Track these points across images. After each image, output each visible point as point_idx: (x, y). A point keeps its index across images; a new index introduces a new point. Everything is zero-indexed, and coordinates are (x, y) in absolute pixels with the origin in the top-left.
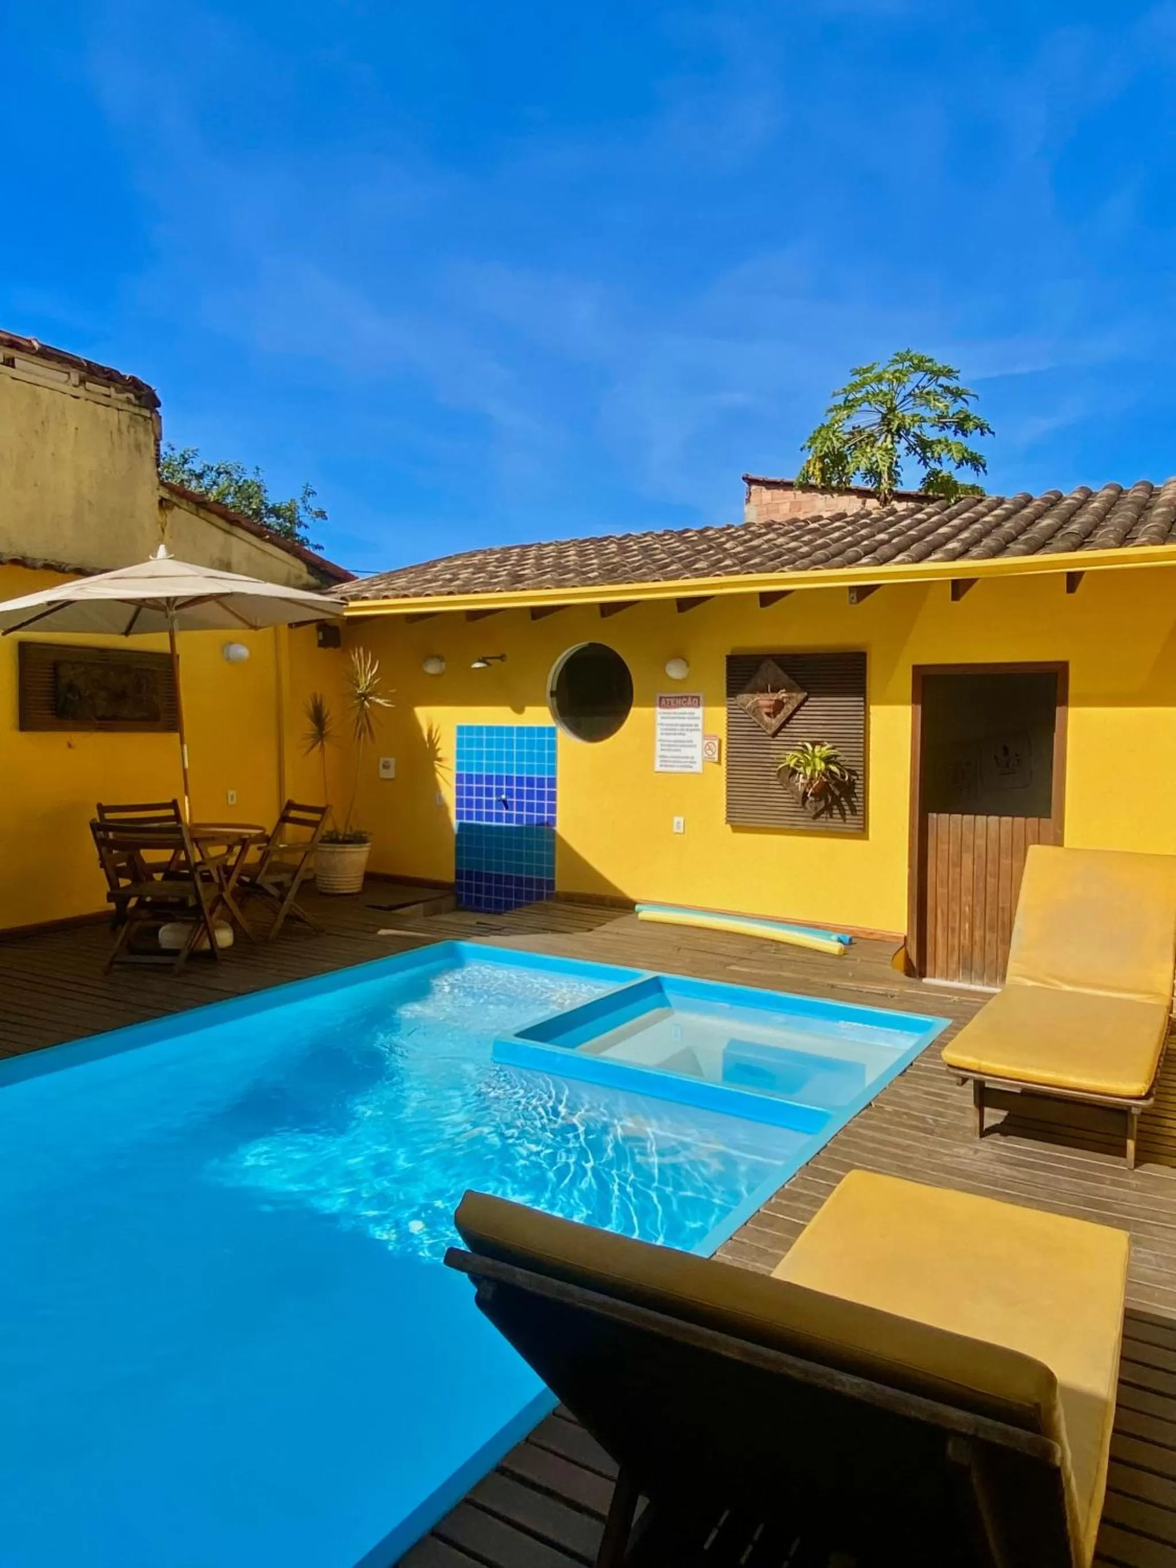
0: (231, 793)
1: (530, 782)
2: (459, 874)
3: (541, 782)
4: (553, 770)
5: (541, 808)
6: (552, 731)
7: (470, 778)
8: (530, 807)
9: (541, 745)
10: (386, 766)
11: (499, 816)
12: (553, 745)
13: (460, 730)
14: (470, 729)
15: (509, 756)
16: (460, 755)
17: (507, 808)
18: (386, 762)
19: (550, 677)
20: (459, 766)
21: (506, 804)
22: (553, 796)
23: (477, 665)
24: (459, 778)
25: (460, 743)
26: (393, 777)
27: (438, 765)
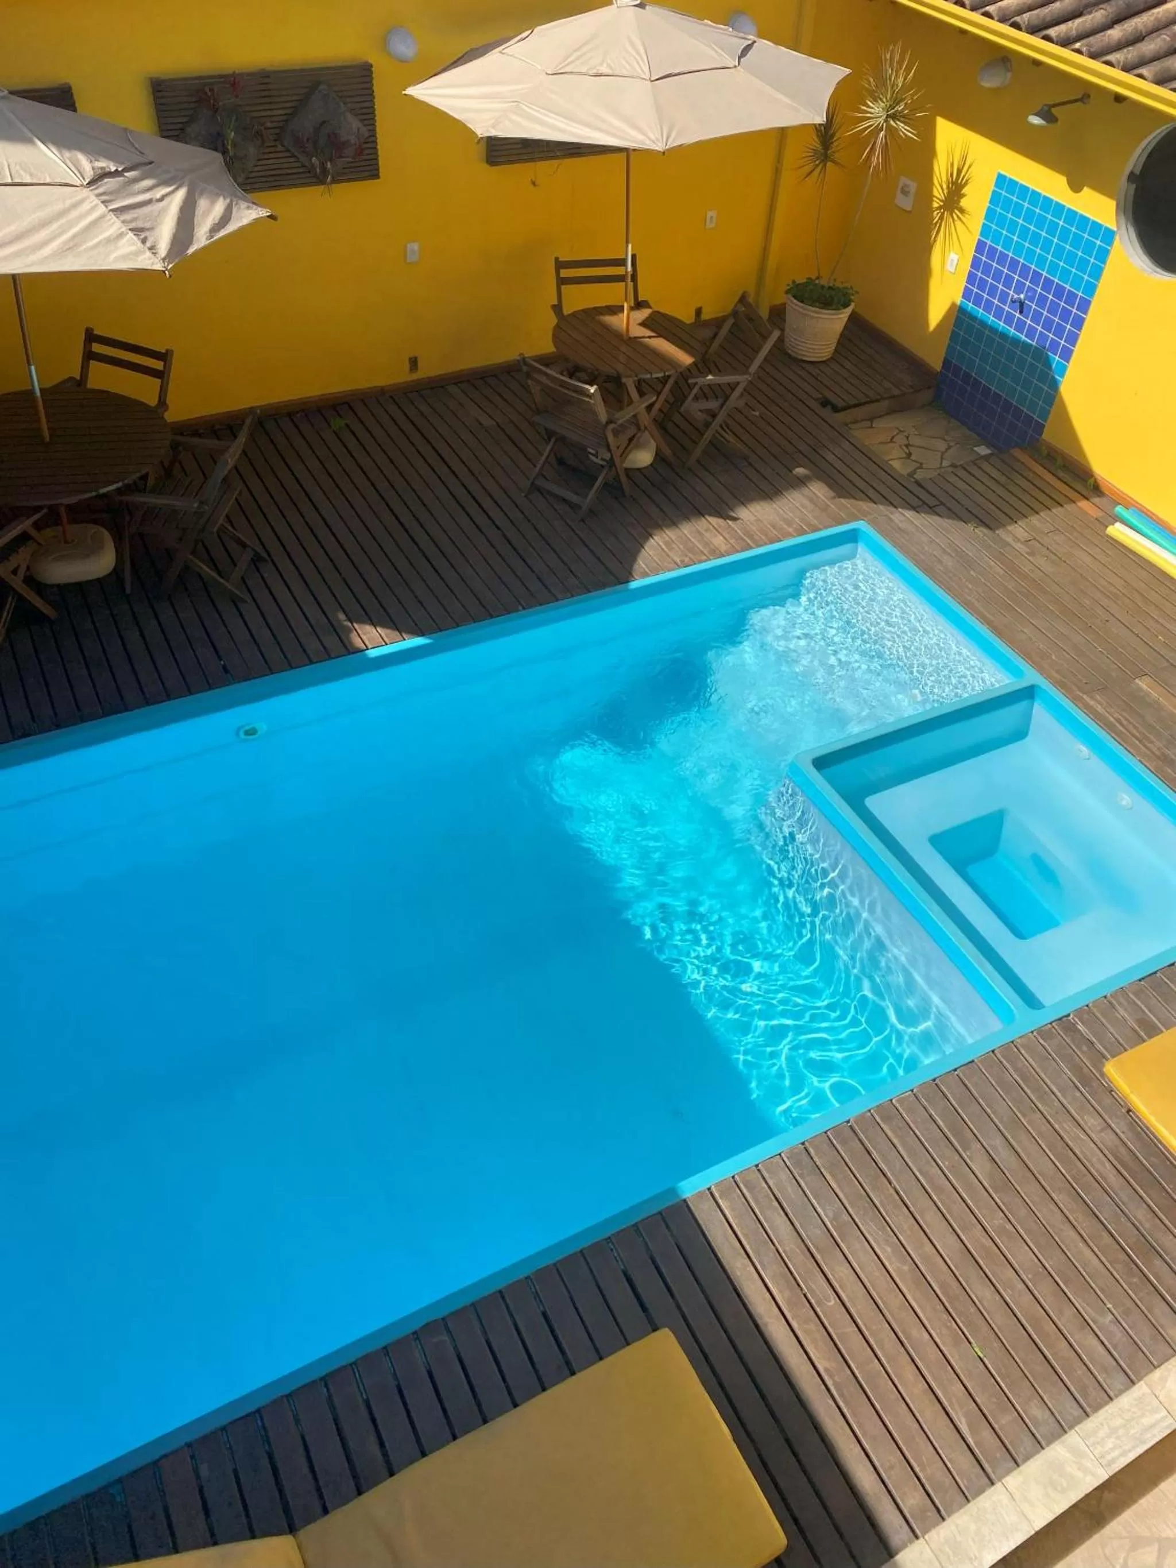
0: (710, 214)
1: (1059, 292)
2: (946, 363)
3: (1071, 298)
4: (1091, 289)
5: (1059, 332)
6: (1109, 236)
7: (992, 251)
8: (1048, 325)
9: (1089, 247)
10: (905, 192)
11: (1009, 320)
12: (1103, 255)
13: (1001, 179)
14: (1013, 183)
15: (1046, 246)
16: (990, 214)
17: (1021, 312)
18: (906, 186)
19: (1139, 150)
20: (985, 230)
21: (1022, 307)
22: (1079, 323)
23: (1035, 120)
24: (980, 247)
25: (995, 198)
26: (909, 209)
27: (958, 216)
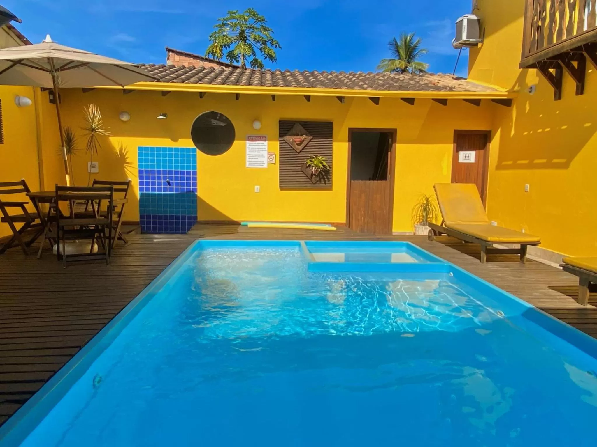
1: (182, 173)
2: (141, 217)
3: (188, 173)
4: (195, 167)
5: (189, 185)
6: (193, 150)
7: (147, 172)
8: (183, 184)
9: (188, 156)
10: (93, 167)
11: (165, 189)
12: (195, 156)
13: (140, 149)
14: (146, 149)
15: (170, 161)
16: (140, 161)
17: (170, 185)
18: (93, 164)
19: (192, 125)
20: (140, 166)
21: (169, 183)
22: (195, 179)
23: (160, 117)
24: (141, 172)
25: (140, 155)
26: (98, 172)
27: (127, 166)
